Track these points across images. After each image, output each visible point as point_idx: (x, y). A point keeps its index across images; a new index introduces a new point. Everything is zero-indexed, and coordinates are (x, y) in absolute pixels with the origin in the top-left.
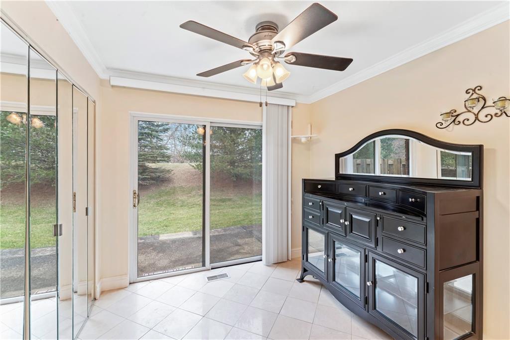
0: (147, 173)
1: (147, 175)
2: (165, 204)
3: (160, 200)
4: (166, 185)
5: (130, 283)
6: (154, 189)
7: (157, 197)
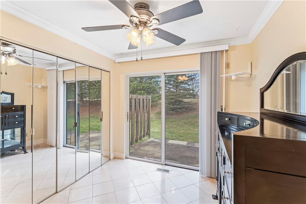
0: (181, 105)
1: (181, 106)
2: (189, 124)
3: (187, 121)
4: (193, 112)
5: (126, 158)
6: (185, 114)
7: (186, 119)
